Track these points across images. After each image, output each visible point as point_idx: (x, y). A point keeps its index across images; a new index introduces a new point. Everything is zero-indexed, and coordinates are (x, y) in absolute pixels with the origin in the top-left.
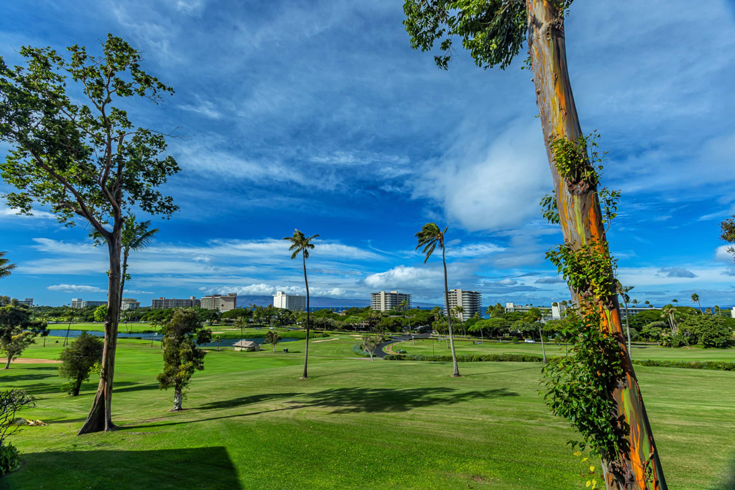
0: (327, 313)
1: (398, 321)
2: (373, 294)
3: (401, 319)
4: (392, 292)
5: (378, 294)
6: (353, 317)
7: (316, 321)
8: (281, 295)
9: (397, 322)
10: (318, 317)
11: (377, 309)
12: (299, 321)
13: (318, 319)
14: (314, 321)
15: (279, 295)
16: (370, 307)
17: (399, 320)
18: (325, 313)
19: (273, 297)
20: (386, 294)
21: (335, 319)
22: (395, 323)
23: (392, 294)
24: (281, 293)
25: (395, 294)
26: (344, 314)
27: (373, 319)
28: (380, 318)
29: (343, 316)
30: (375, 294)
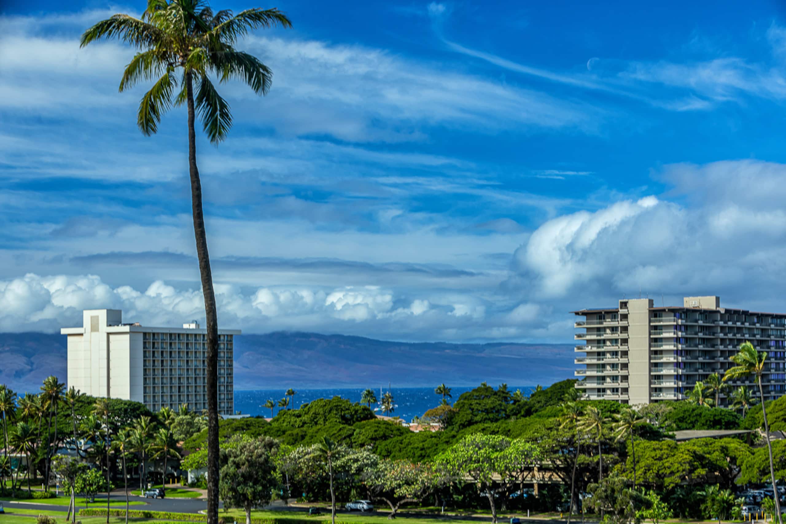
0: (345, 420)
1: (715, 456)
2: (588, 314)
3: (734, 444)
4: (690, 303)
5: (613, 314)
6: (479, 437)
7: (289, 466)
8: (104, 328)
9: (712, 466)
10: (295, 441)
11: (609, 396)
12: (199, 467)
13: (295, 452)
14: (278, 463)
15: (95, 328)
16: (570, 383)
17: (724, 450)
18: (334, 418)
19: (62, 340)
20: (655, 313)
21: (387, 454)
22: (702, 472)
23: (686, 313)
24: (102, 315)
25: (707, 314)
26: (436, 426)
27: (585, 449)
28: (623, 445)
29: (426, 436)
30: (600, 315)
